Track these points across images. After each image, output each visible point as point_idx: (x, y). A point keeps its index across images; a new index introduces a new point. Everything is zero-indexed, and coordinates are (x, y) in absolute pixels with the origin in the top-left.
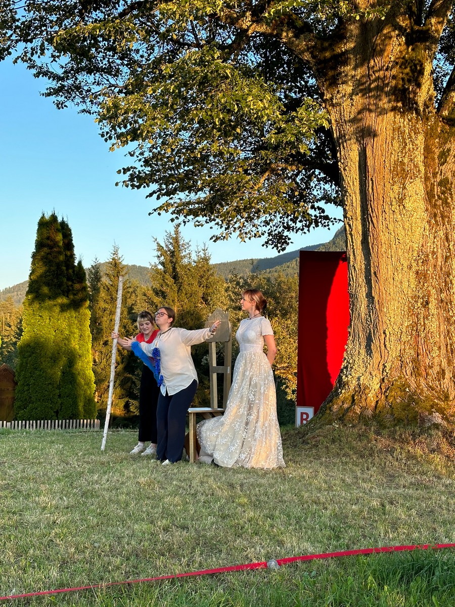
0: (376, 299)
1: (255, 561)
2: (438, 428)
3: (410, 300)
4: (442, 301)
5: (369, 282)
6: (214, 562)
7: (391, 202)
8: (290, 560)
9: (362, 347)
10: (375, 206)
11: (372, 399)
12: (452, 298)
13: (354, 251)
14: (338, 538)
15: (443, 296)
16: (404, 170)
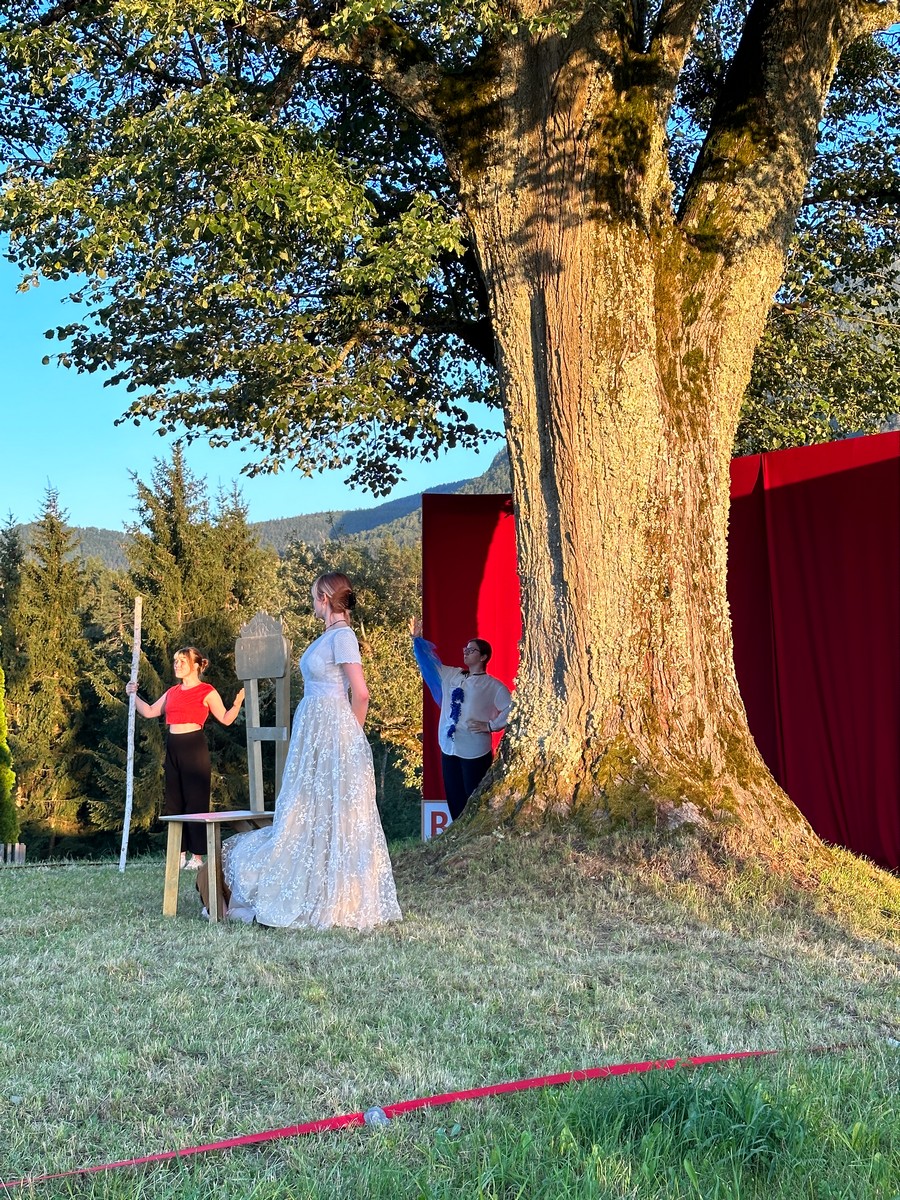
0: (571, 586)
1: (340, 1113)
2: (692, 832)
3: (636, 586)
4: (695, 587)
5: (556, 553)
6: (258, 1121)
7: (595, 396)
8: (410, 1106)
9: (546, 680)
10: (566, 404)
11: (568, 780)
12: (713, 581)
13: (526, 494)
14: (503, 1055)
15: (697, 577)
16: (618, 334)
